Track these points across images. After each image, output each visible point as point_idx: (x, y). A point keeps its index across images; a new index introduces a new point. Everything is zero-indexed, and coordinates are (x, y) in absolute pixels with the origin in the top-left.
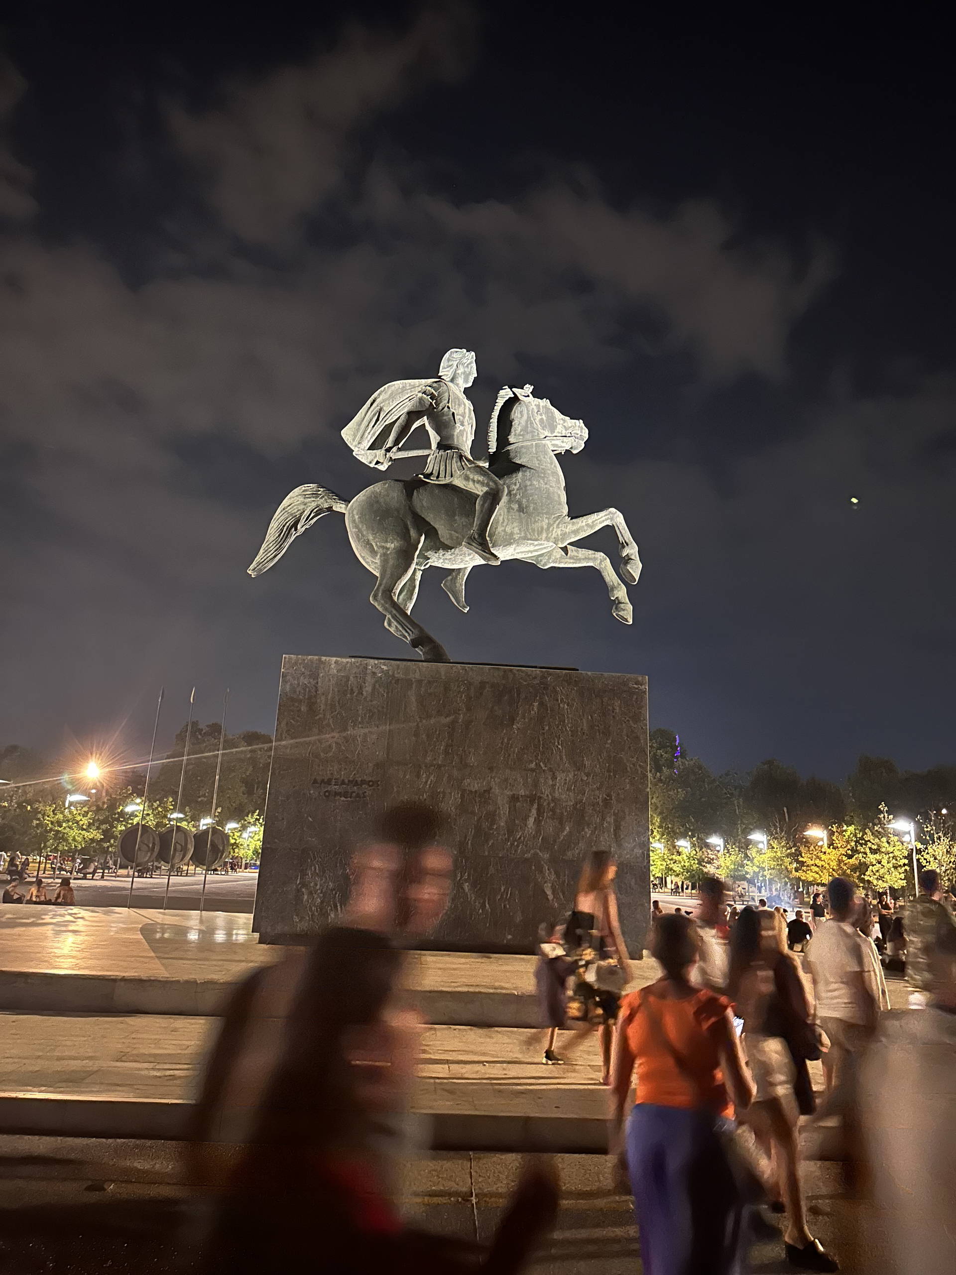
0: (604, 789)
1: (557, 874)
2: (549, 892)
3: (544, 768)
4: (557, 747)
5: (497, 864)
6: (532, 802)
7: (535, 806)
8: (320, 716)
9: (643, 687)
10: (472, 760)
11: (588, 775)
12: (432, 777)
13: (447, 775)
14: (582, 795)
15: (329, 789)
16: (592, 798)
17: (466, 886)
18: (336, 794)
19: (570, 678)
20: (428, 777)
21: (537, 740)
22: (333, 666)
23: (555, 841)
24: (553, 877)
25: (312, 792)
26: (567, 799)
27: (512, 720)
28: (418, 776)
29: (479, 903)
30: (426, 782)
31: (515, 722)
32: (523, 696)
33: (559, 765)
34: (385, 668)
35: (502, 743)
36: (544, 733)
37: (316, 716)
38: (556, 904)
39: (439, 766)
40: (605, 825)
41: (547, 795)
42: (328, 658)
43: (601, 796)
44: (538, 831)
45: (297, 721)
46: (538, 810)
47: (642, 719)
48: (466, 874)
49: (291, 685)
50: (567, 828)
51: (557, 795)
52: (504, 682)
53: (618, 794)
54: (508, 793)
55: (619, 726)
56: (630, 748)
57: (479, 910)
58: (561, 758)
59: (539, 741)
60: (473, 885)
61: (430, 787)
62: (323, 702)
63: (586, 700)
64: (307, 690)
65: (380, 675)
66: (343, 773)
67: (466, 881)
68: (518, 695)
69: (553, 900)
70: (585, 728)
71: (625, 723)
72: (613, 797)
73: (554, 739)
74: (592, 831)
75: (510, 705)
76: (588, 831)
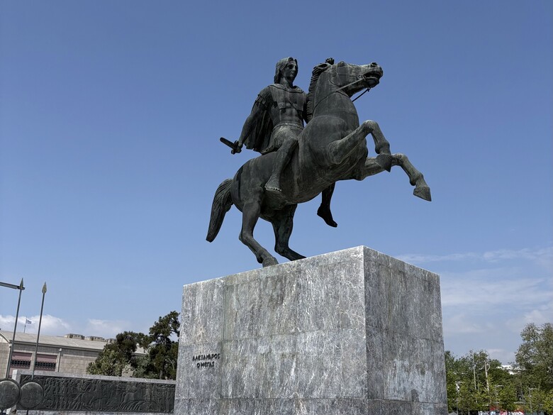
0: (335, 342)
3: (299, 331)
4: (307, 314)
5: (274, 404)
6: (293, 357)
9: (360, 255)
10: (262, 332)
11: (325, 331)
12: (243, 348)
13: (250, 345)
14: (322, 347)
15: (199, 362)
16: (328, 349)
18: (203, 365)
21: (295, 311)
22: (201, 286)
23: (306, 385)
25: (192, 365)
27: (282, 299)
28: (237, 347)
30: (240, 351)
31: (284, 301)
32: (288, 281)
33: (308, 328)
34: (222, 281)
35: (277, 317)
36: (299, 306)
37: (195, 318)
39: (246, 340)
40: (337, 369)
41: (302, 351)
42: (200, 282)
43: (333, 347)
44: (297, 378)
46: (296, 362)
47: (360, 281)
50: (313, 374)
51: (307, 350)
52: (277, 274)
53: (345, 343)
54: (280, 353)
55: (344, 290)
58: (309, 323)
61: (242, 354)
62: (198, 309)
63: (324, 275)
64: (192, 303)
65: (220, 286)
66: (204, 351)
71: (348, 286)
72: (341, 347)
73: (305, 308)
75: (281, 290)
76: (326, 375)
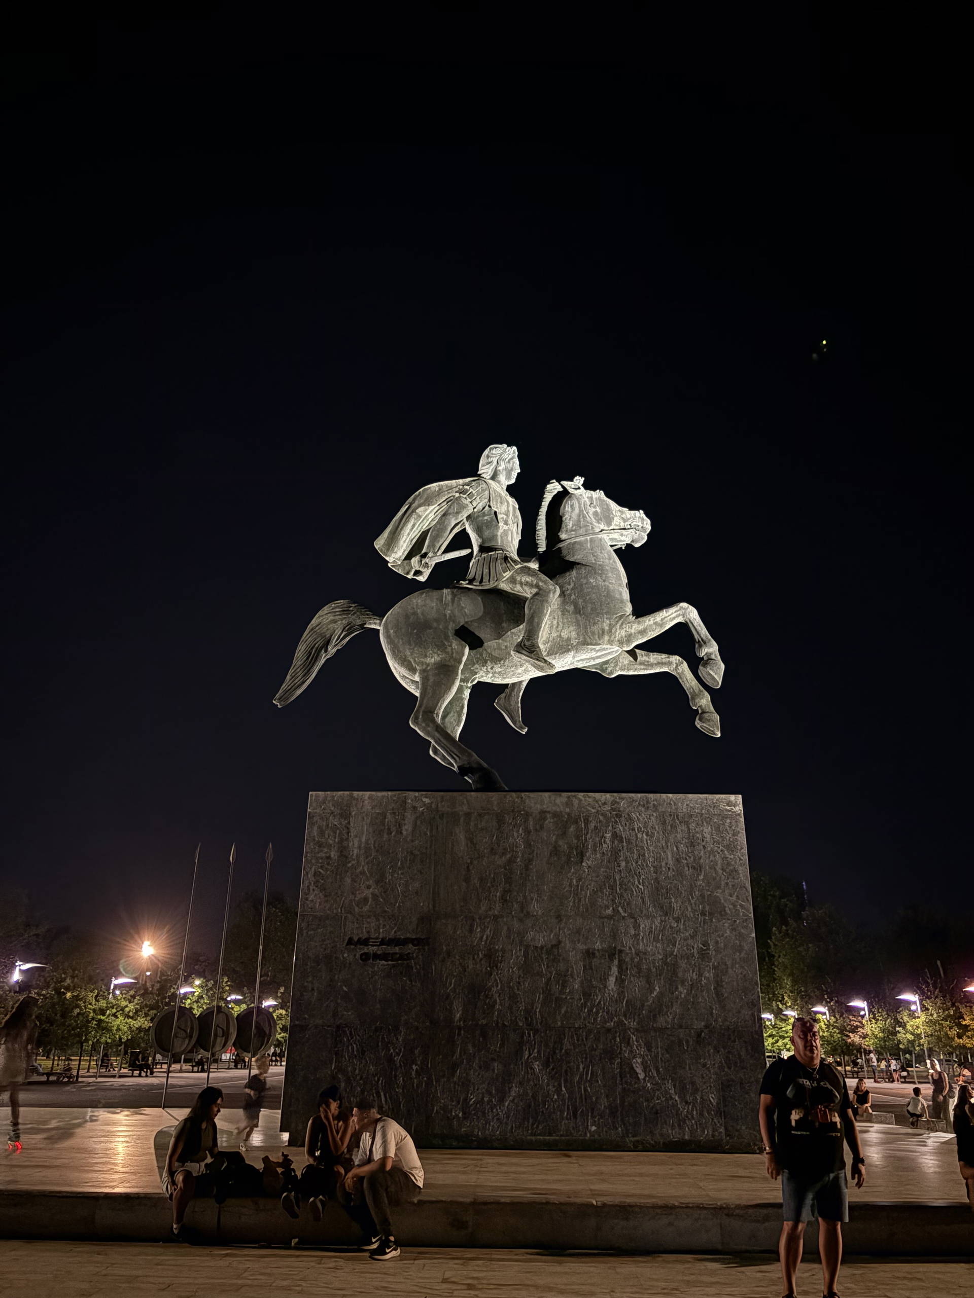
0: (699, 938)
1: (649, 1048)
2: (639, 1070)
3: (623, 914)
4: (638, 887)
5: (572, 1037)
6: (611, 957)
7: (616, 962)
8: (353, 862)
9: (737, 808)
10: (536, 908)
11: (678, 920)
12: (488, 932)
13: (505, 928)
14: (673, 945)
15: (366, 950)
16: (685, 948)
17: (537, 1066)
18: (376, 956)
19: (648, 802)
20: (483, 931)
21: (612, 879)
22: (366, 802)
23: (643, 1005)
24: (643, 1051)
25: (346, 955)
26: (655, 951)
27: (581, 855)
28: (471, 930)
29: (554, 1086)
30: (482, 938)
31: (585, 858)
32: (592, 826)
33: (641, 911)
34: (427, 801)
35: (570, 885)
36: (620, 871)
37: (349, 862)
38: (649, 1085)
39: (496, 918)
40: (704, 981)
41: (630, 948)
42: (361, 793)
43: (696, 946)
44: (621, 993)
45: (327, 870)
46: (620, 967)
47: (739, 848)
48: (536, 1050)
49: (319, 827)
50: (657, 988)
51: (641, 947)
52: (568, 810)
53: (717, 942)
54: (581, 948)
55: (712, 858)
56: (727, 884)
57: (554, 1095)
58: (643, 902)
59: (615, 880)
60: (546, 1064)
61: (486, 943)
62: (356, 845)
63: (669, 827)
64: (338, 831)
65: (421, 809)
66: (381, 930)
67: (535, 1059)
68: (586, 824)
69: (644, 1079)
70: (670, 862)
71: (719, 853)
72: (711, 947)
73: (633, 877)
74: (688, 990)
75: (578, 837)
76: (683, 991)
